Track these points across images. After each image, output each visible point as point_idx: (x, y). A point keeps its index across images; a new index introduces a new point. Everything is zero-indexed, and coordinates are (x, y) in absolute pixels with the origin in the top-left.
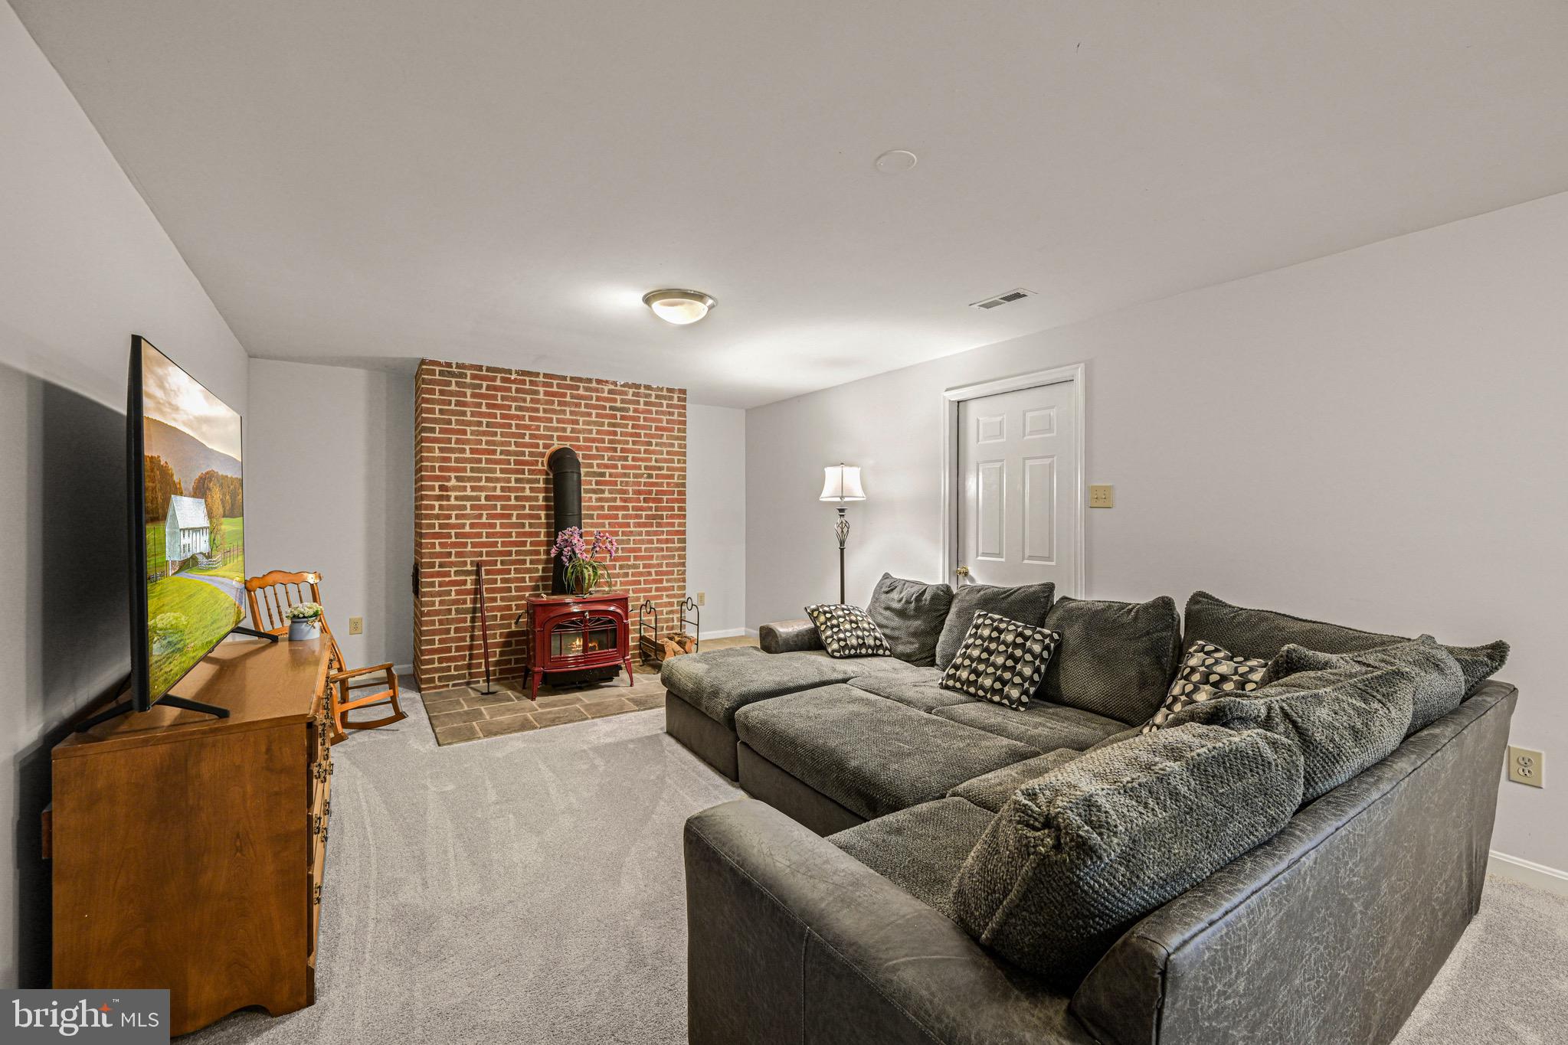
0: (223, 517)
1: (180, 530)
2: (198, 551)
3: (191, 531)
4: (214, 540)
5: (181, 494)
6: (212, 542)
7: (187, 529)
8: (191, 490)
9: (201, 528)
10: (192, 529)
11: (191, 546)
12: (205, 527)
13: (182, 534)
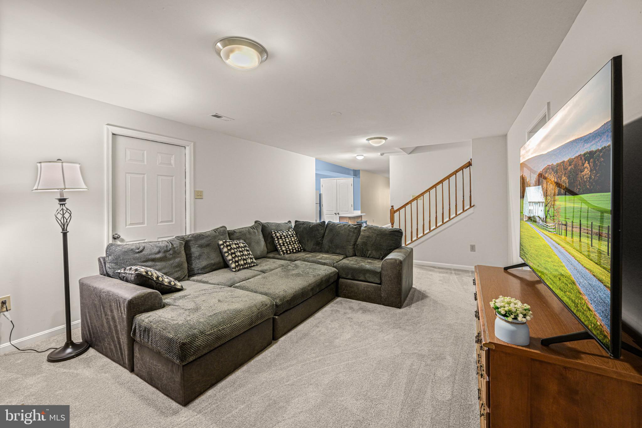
0: (558, 195)
1: (529, 202)
2: (537, 215)
3: (533, 203)
4: (548, 211)
5: (530, 186)
6: (547, 212)
7: (531, 202)
8: (534, 182)
9: (539, 202)
10: (534, 202)
11: (533, 210)
12: (541, 202)
13: (529, 204)
